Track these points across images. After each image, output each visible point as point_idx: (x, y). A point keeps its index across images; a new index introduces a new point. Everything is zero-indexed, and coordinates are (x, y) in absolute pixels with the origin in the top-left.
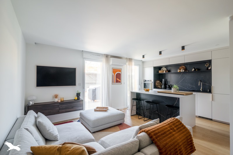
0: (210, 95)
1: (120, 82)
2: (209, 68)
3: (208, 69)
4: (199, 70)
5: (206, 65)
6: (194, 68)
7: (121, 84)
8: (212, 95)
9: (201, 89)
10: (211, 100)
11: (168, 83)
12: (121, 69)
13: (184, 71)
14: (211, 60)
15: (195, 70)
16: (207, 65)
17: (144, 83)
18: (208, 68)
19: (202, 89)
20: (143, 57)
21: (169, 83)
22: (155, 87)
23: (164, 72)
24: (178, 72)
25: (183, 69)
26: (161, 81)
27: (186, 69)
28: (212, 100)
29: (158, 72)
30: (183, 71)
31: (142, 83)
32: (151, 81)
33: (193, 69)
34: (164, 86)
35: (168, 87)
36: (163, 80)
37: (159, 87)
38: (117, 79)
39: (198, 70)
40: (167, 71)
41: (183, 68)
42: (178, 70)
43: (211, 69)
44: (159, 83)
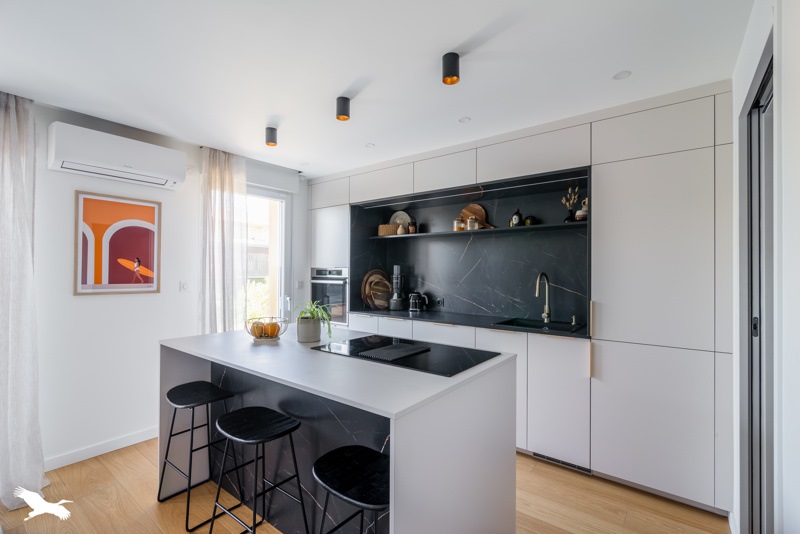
0: (583, 345)
1: (147, 280)
2: (579, 213)
3: (572, 217)
4: (535, 221)
5: (564, 201)
6: (517, 213)
7: (158, 291)
8: (593, 346)
9: (544, 315)
10: (589, 375)
11: (416, 286)
12: (159, 204)
13: (476, 227)
14: (590, 167)
15: (521, 222)
16: (568, 200)
17: (314, 286)
18: (572, 213)
19: (549, 315)
20: (271, 135)
21: (423, 284)
22: (360, 304)
23: (400, 233)
24: (455, 230)
25: (476, 220)
26: (389, 276)
27: (486, 221)
28: (593, 374)
29: (376, 231)
30: (472, 226)
31: (302, 285)
32: (339, 273)
33: (515, 220)
34: (399, 296)
35: (415, 306)
36: (396, 269)
37: (378, 302)
38: (122, 261)
39: (532, 223)
40: (411, 228)
41: (474, 213)
42: (455, 223)
43: (587, 218)
44: (377, 284)
